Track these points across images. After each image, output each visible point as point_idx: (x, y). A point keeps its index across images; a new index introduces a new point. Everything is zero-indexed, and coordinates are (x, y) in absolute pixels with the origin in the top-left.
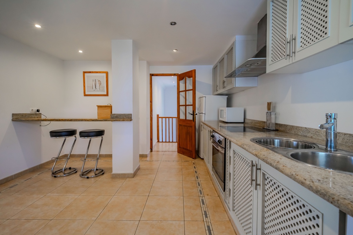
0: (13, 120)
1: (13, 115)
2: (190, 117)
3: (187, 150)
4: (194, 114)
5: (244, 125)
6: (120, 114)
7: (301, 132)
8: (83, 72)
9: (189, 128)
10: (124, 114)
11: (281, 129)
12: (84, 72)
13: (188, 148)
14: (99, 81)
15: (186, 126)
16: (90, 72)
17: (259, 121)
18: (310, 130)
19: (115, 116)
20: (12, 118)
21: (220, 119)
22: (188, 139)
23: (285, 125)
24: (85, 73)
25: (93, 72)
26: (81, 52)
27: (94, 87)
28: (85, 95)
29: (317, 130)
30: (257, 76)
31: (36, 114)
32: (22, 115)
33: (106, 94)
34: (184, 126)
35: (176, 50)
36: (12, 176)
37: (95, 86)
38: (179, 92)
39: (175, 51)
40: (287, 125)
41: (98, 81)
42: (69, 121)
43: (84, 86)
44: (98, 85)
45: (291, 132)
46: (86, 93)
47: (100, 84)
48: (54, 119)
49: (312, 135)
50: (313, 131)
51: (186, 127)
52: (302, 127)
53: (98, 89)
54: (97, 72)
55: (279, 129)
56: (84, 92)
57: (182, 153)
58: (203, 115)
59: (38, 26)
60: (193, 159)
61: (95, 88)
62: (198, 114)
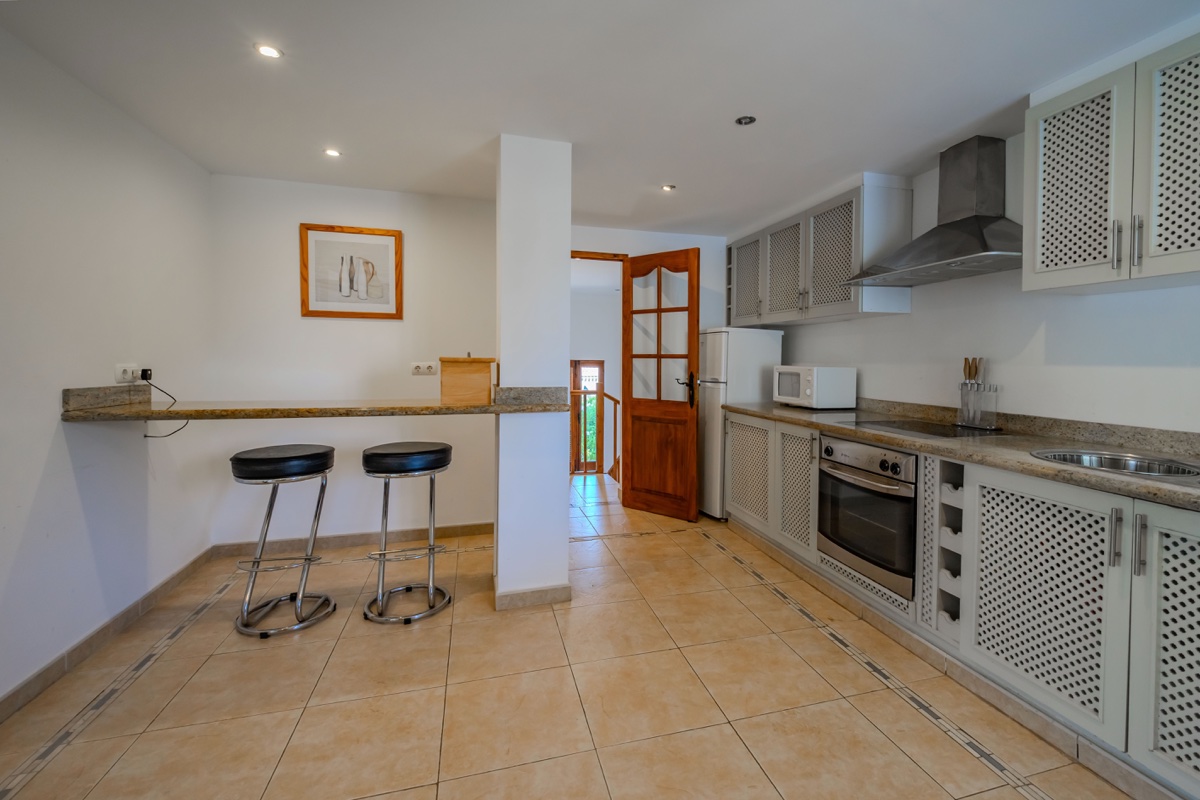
0: (67, 418)
1: (67, 394)
2: (679, 394)
3: (666, 495)
4: (691, 384)
5: (857, 417)
6: (528, 389)
7: (1087, 435)
8: (302, 225)
9: (671, 426)
10: (544, 389)
11: (1011, 426)
12: (305, 228)
13: (670, 490)
14: (367, 263)
15: (660, 421)
16: (331, 229)
17: (920, 406)
18: (1116, 430)
19: (512, 395)
20: (62, 410)
21: (775, 399)
22: (670, 460)
23: (1025, 417)
24: (308, 229)
25: (342, 230)
26: (333, 153)
27: (346, 284)
28: (307, 313)
29: (1139, 430)
30: (911, 286)
31: (137, 390)
32: (96, 393)
33: (394, 312)
34: (653, 420)
35: (672, 187)
36: (60, 661)
37: (351, 281)
38: (628, 313)
39: (667, 189)
40: (1035, 418)
41: (361, 261)
42: (341, 415)
43: (304, 279)
44: (361, 278)
45: (1051, 434)
46: (313, 306)
47: (371, 275)
48: (273, 411)
49: (1122, 441)
50: (1126, 433)
51: (659, 424)
52: (1088, 423)
53: (363, 294)
54: (360, 231)
55: (1003, 427)
56: (304, 303)
57: (645, 507)
58: (722, 386)
59: (268, 52)
60: (689, 521)
61: (351, 287)
62: (702, 384)
